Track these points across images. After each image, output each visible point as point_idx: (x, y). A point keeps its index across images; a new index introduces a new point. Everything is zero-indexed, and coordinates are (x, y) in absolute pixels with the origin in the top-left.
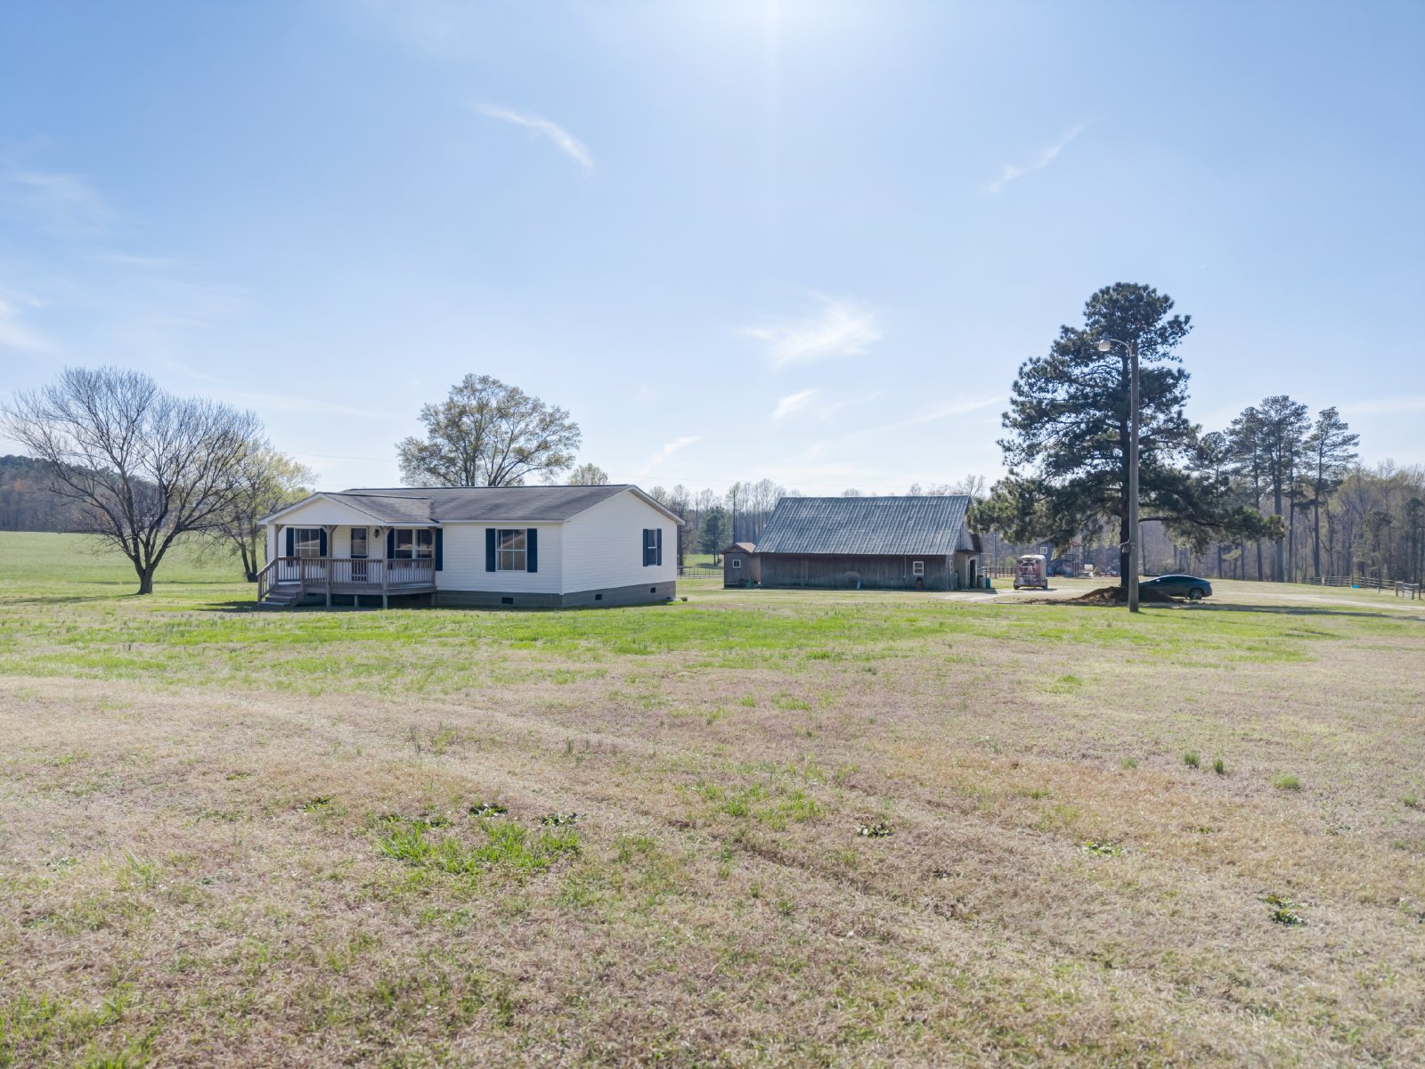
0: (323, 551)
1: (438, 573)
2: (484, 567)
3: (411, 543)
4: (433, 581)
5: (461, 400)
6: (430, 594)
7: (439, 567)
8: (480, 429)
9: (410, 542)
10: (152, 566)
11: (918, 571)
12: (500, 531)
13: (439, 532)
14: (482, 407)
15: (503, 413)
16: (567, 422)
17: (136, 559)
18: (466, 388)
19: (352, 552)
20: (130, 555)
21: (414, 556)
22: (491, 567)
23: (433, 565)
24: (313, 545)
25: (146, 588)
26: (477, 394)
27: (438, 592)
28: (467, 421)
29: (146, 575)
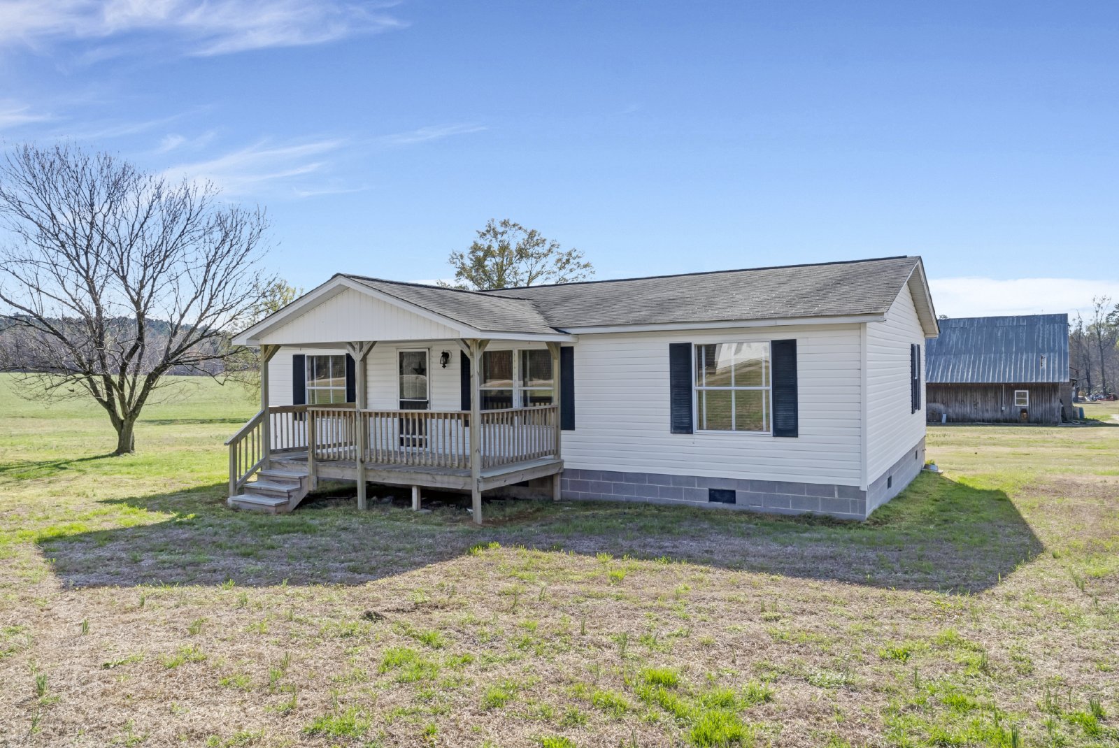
0: (351, 397)
1: (565, 434)
2: (668, 425)
3: (510, 377)
4: (557, 452)
5: (484, 243)
6: (551, 477)
7: (568, 422)
8: (501, 270)
9: (507, 374)
10: (133, 414)
11: (1022, 401)
12: (699, 347)
13: (567, 354)
14: (504, 249)
15: (522, 253)
16: (583, 262)
17: (109, 406)
18: (488, 231)
19: (402, 396)
20: (101, 401)
21: (517, 404)
22: (682, 425)
23: (555, 418)
24: (334, 386)
25: (125, 446)
26: (499, 236)
27: (564, 473)
28: (489, 263)
29: (123, 427)
